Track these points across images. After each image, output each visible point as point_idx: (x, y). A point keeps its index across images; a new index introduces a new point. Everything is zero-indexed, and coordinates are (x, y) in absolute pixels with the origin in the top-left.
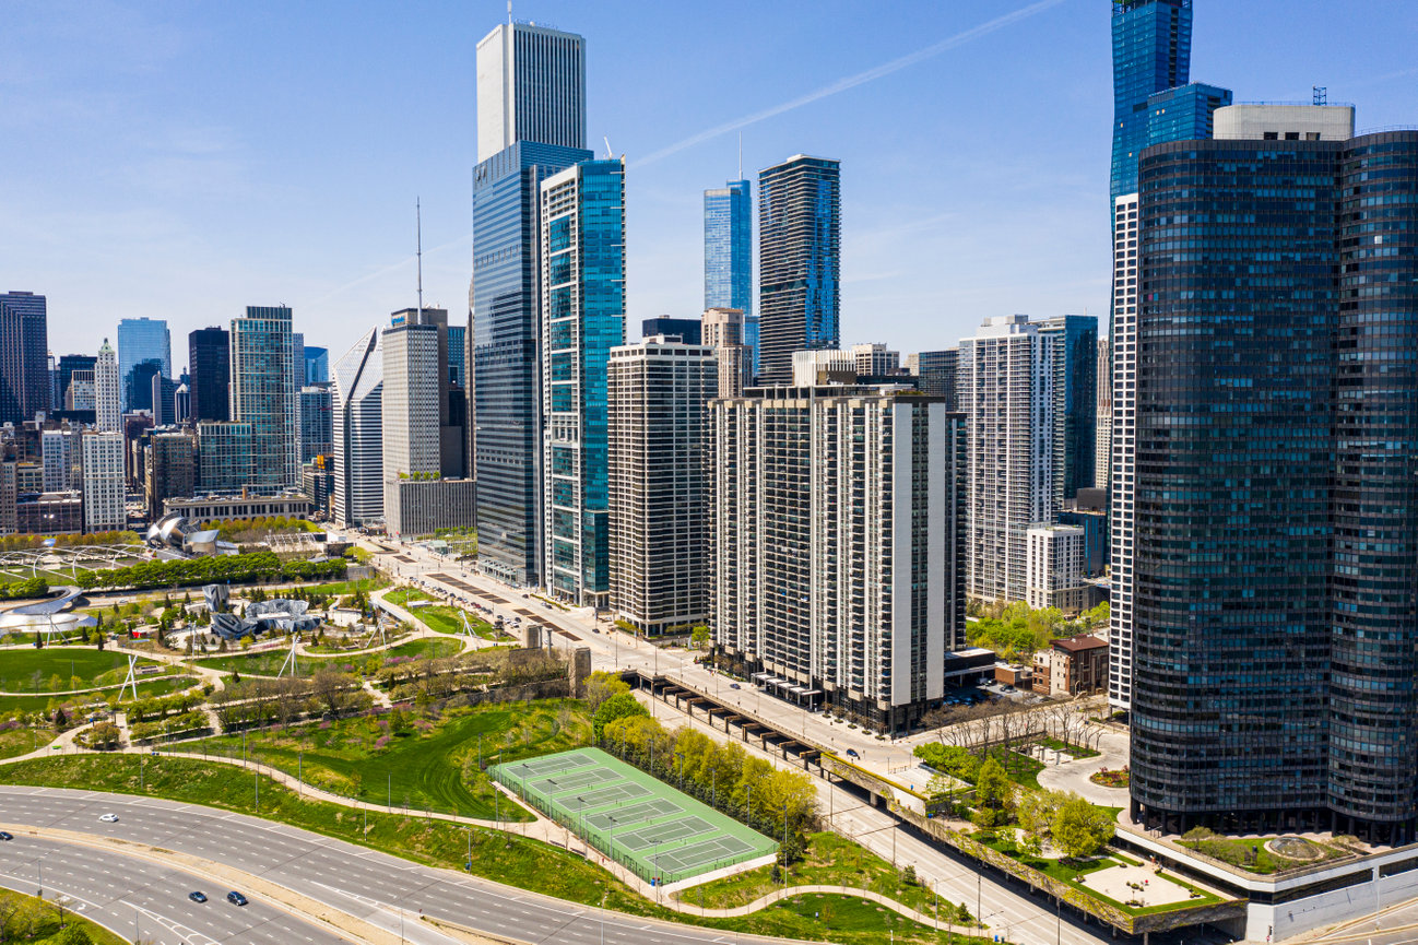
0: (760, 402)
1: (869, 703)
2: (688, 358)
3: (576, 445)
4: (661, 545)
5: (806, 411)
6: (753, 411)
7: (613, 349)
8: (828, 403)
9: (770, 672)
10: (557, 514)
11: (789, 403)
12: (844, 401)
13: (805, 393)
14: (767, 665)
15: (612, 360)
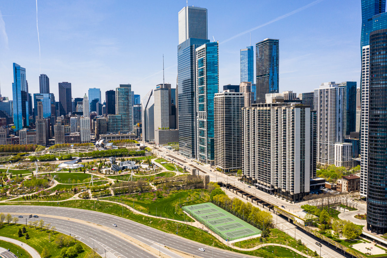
0: (256, 108)
1: (288, 193)
2: (236, 96)
3: (205, 120)
4: (228, 148)
5: (269, 110)
6: (254, 110)
7: (215, 94)
8: (276, 108)
9: (259, 183)
10: (200, 139)
11: (265, 108)
12: (281, 108)
13: (269, 105)
14: (258, 181)
15: (215, 97)
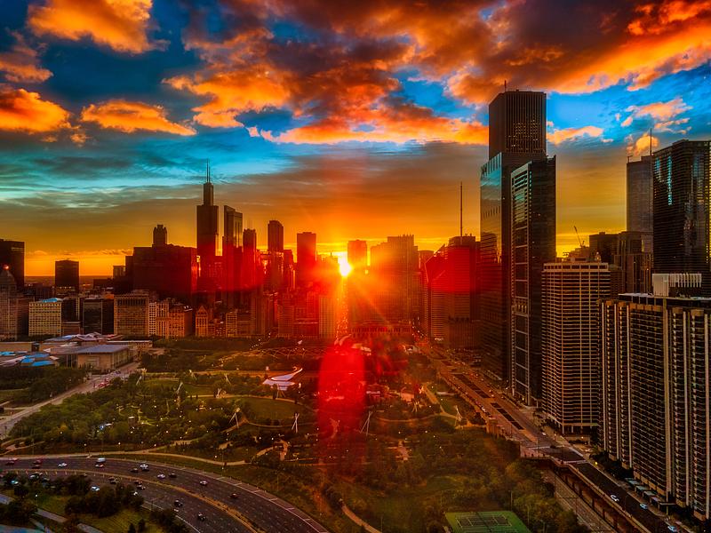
0: (629, 304)
1: (689, 510)
2: (590, 270)
3: (527, 316)
5: (661, 314)
6: (624, 310)
7: (545, 265)
8: (676, 311)
9: (639, 481)
10: (518, 351)
11: (648, 307)
12: (688, 311)
13: (660, 302)
14: (636, 475)
15: (545, 270)
